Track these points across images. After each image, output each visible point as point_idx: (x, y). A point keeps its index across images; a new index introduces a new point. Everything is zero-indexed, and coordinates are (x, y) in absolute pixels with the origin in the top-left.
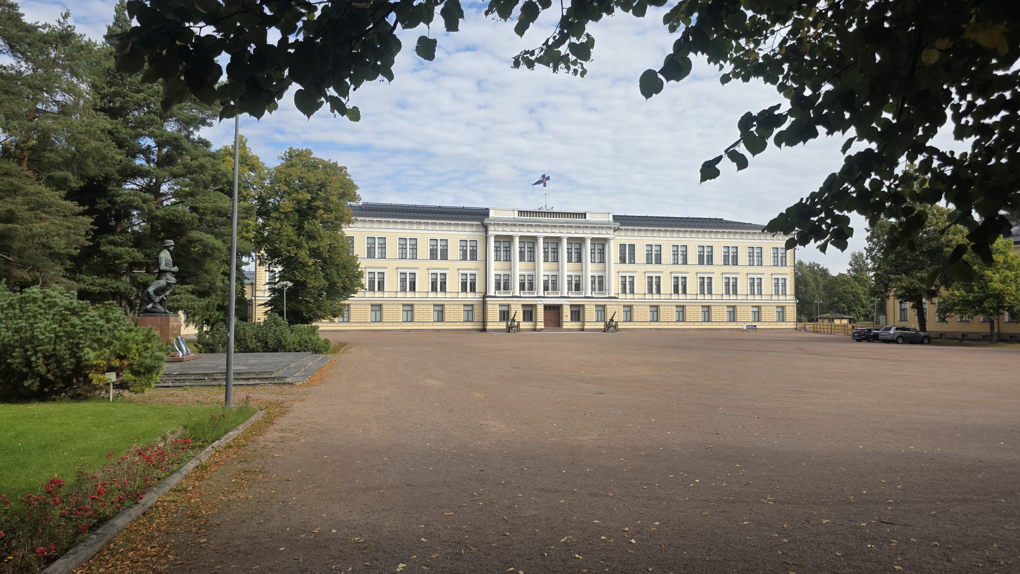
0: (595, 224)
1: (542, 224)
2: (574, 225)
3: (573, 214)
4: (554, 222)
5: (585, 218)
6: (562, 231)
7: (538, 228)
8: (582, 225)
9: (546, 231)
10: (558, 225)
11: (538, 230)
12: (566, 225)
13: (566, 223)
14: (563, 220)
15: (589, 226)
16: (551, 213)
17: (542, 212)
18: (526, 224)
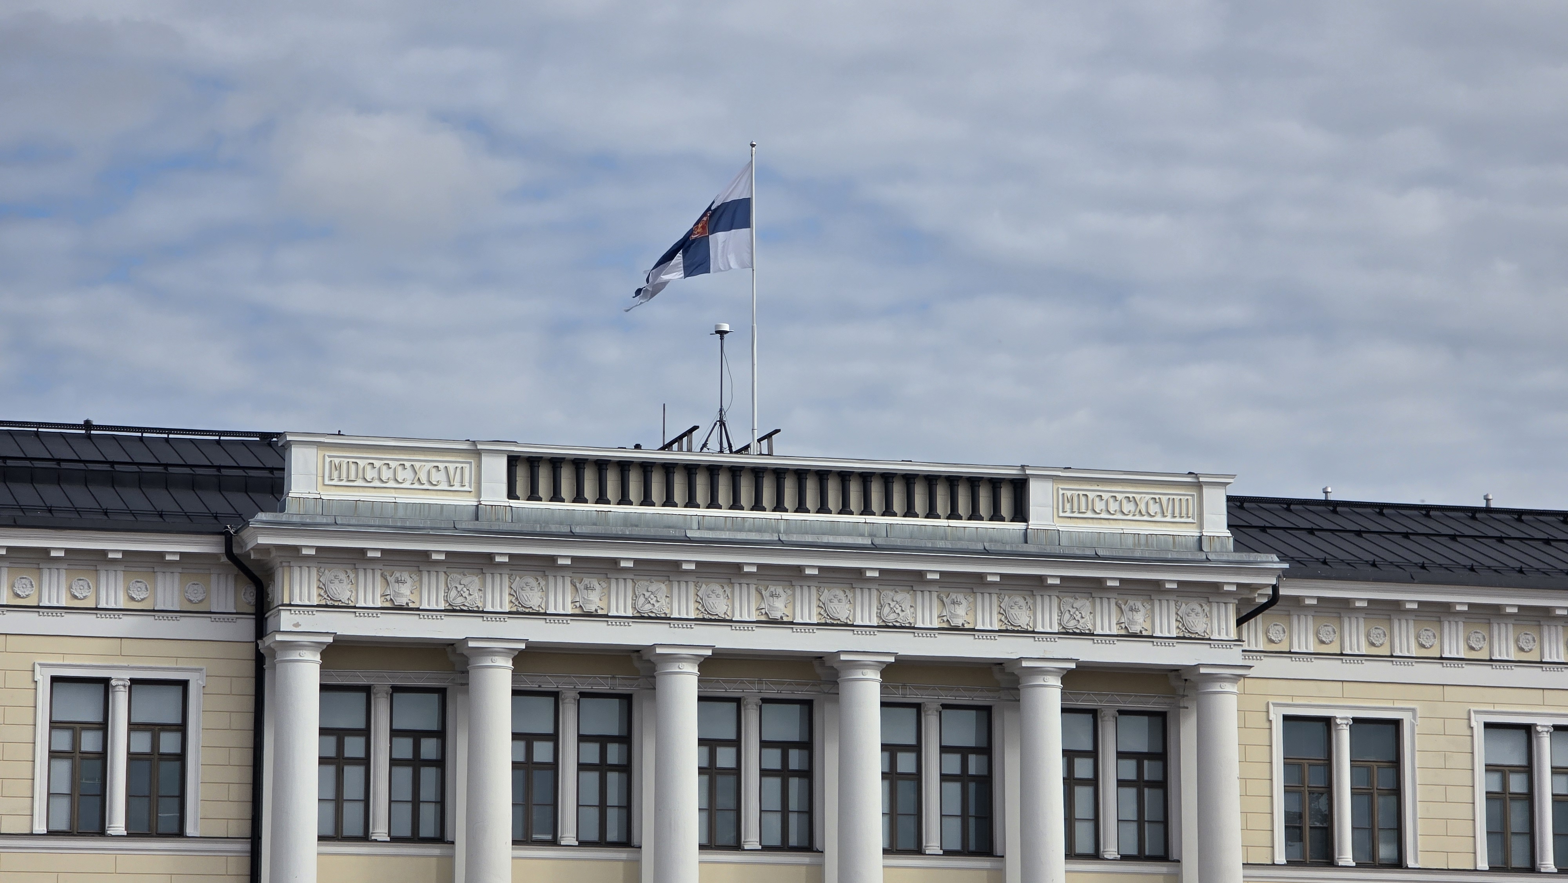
0: (1096, 559)
1: (689, 558)
2: (933, 568)
3: (931, 480)
4: (782, 546)
5: (1020, 513)
6: (842, 611)
7: (660, 588)
8: (993, 571)
9: (720, 607)
10: (812, 563)
11: (661, 606)
12: (872, 565)
13: (874, 549)
14: (854, 530)
15: (1053, 573)
16: (758, 472)
17: (690, 469)
18: (565, 553)
